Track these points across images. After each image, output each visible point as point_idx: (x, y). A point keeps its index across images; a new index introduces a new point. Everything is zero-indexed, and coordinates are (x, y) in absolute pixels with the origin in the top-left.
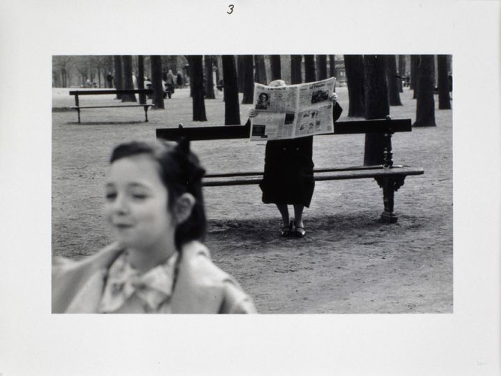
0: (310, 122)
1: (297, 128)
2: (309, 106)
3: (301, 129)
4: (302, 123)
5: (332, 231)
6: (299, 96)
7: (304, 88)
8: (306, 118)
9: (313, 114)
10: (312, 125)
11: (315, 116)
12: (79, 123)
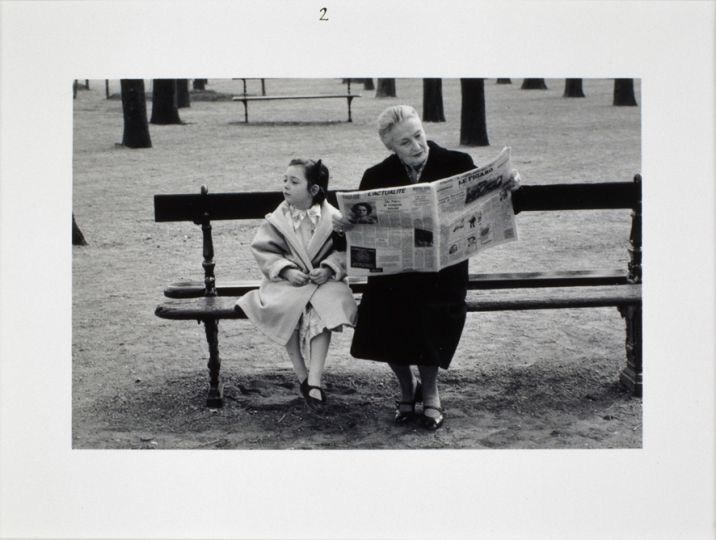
0: (469, 235)
1: (442, 252)
2: (462, 209)
3: (450, 252)
4: (451, 243)
5: (504, 413)
6: (436, 202)
7: (444, 186)
8: (460, 231)
9: (473, 221)
10: (474, 238)
11: (476, 223)
12: (246, 122)
